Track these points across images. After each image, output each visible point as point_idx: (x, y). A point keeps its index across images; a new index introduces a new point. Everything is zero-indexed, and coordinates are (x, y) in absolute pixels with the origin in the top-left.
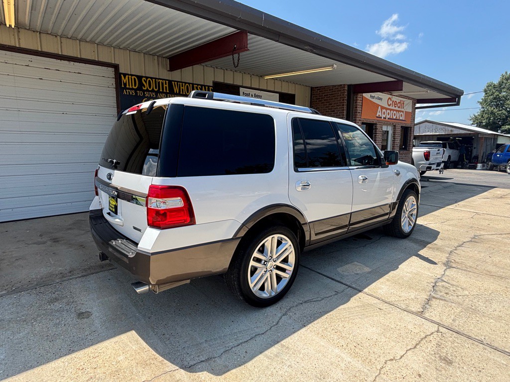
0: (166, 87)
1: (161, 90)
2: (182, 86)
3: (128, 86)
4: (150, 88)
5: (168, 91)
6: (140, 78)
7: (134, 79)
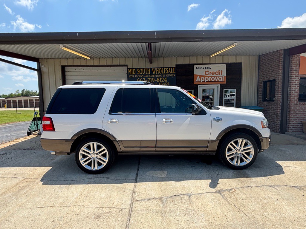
0: (149, 72)
1: (146, 74)
2: (157, 70)
3: (131, 74)
4: (141, 73)
5: (150, 73)
6: (136, 69)
7: (134, 70)
